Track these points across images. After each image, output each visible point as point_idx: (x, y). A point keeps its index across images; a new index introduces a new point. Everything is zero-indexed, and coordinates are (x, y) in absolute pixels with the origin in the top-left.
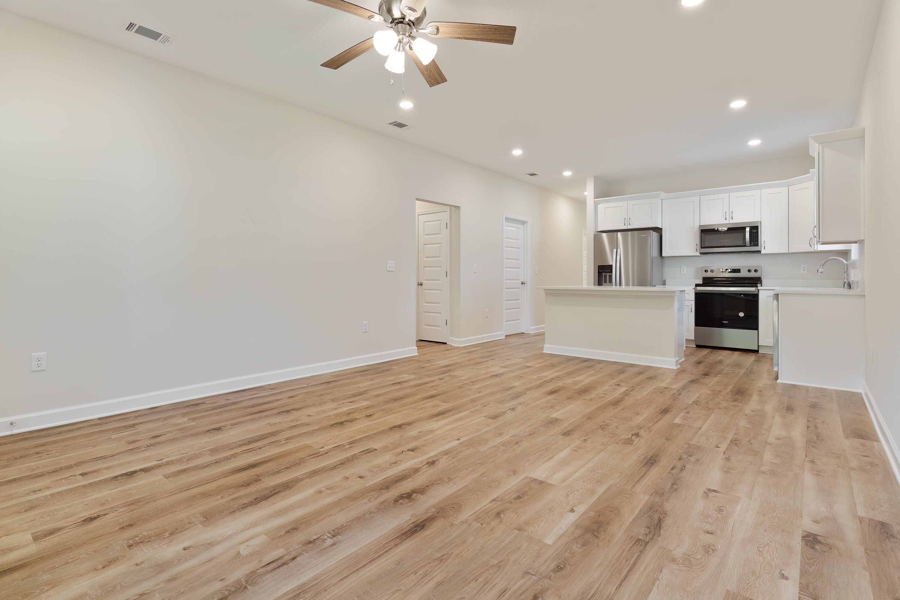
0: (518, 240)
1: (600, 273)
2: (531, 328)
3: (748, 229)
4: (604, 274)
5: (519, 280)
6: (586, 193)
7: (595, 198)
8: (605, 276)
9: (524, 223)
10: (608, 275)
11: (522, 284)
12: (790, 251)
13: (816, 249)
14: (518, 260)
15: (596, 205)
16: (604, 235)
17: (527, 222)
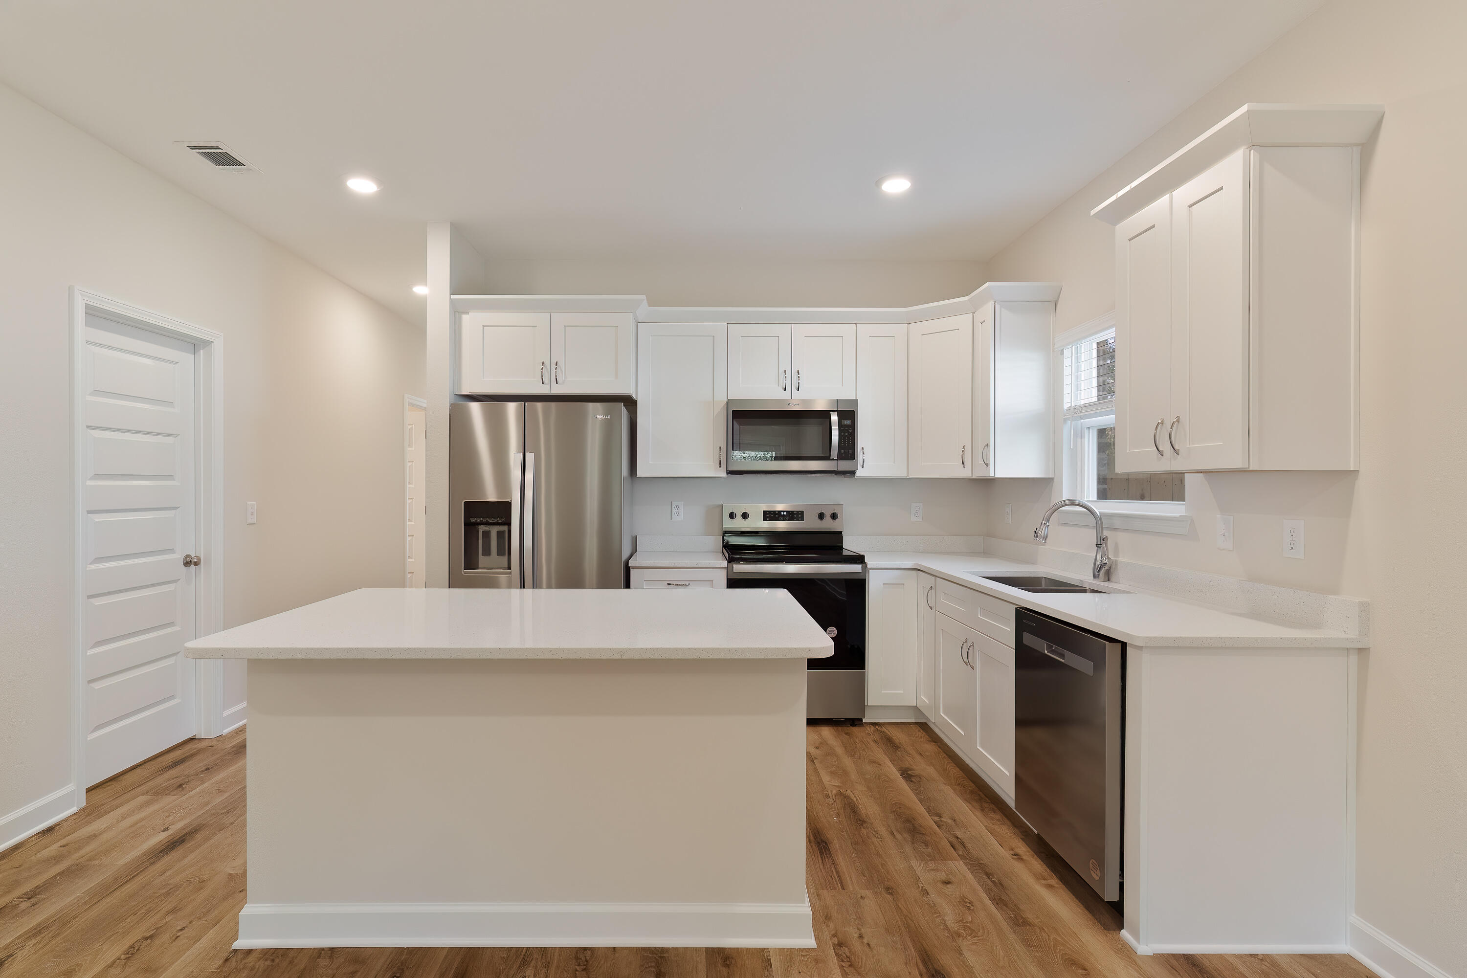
0: (170, 404)
1: (470, 527)
2: (226, 713)
3: (834, 418)
4: (482, 528)
5: (171, 551)
6: (420, 290)
7: (456, 289)
8: (486, 534)
9: (195, 345)
10: (494, 531)
11: (187, 564)
12: (910, 476)
13: (992, 474)
14: (170, 477)
15: (456, 312)
16: (475, 408)
17: (206, 343)
